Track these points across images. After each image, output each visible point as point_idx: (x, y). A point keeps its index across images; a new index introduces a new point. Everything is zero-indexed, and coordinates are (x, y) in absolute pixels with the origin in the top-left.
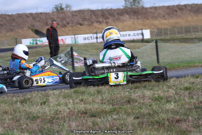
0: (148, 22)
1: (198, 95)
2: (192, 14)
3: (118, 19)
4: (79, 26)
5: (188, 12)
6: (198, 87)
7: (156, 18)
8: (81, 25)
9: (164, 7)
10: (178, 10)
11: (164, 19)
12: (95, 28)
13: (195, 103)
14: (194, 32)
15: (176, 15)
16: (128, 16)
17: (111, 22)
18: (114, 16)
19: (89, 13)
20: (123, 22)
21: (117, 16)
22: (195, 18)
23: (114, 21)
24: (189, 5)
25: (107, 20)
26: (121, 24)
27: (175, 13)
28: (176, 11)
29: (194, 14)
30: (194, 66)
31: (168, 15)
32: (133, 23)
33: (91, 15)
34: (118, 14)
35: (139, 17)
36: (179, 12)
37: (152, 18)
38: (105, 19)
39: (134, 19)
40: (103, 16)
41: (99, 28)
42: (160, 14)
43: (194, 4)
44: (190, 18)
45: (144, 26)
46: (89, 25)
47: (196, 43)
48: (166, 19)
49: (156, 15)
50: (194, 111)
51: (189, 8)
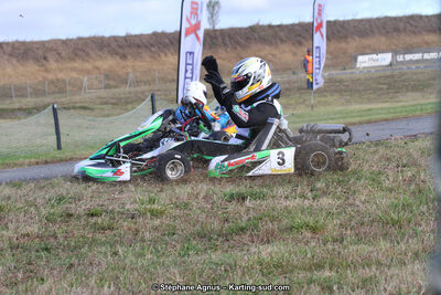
1: (18, 221)
2: (14, 61)
5: (6, 57)
6: (19, 205)
13: (10, 239)
14: (17, 96)
22: (21, 69)
24: (8, 44)
29: (18, 61)
30: (15, 165)
43: (17, 42)
44: (9, 70)
47: (20, 119)
50: (8, 254)
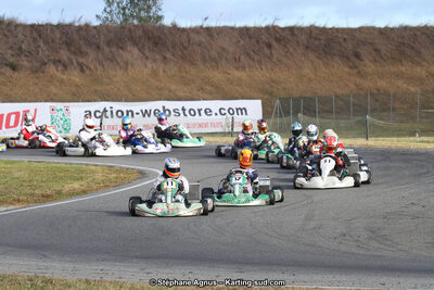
0: (193, 71)
3: (112, 59)
4: (8, 71)
7: (215, 62)
8: (14, 68)
9: (233, 28)
10: (274, 44)
11: (237, 69)
12: (52, 79)
15: (270, 58)
16: (135, 51)
17: (92, 67)
18: (98, 47)
19: (28, 34)
20: (126, 69)
21: (107, 49)
23: (101, 64)
25: (81, 60)
26: (120, 73)
27: (267, 51)
28: (269, 46)
31: (248, 54)
32: (154, 73)
33: (35, 40)
34: (109, 43)
35: (168, 56)
36: (278, 50)
37: (204, 61)
38: (75, 54)
39: (155, 60)
40: (68, 44)
41: (62, 81)
42: (223, 49)
45: (185, 84)
46: (35, 71)
48: (244, 68)
49: (214, 53)
51: (303, 38)
